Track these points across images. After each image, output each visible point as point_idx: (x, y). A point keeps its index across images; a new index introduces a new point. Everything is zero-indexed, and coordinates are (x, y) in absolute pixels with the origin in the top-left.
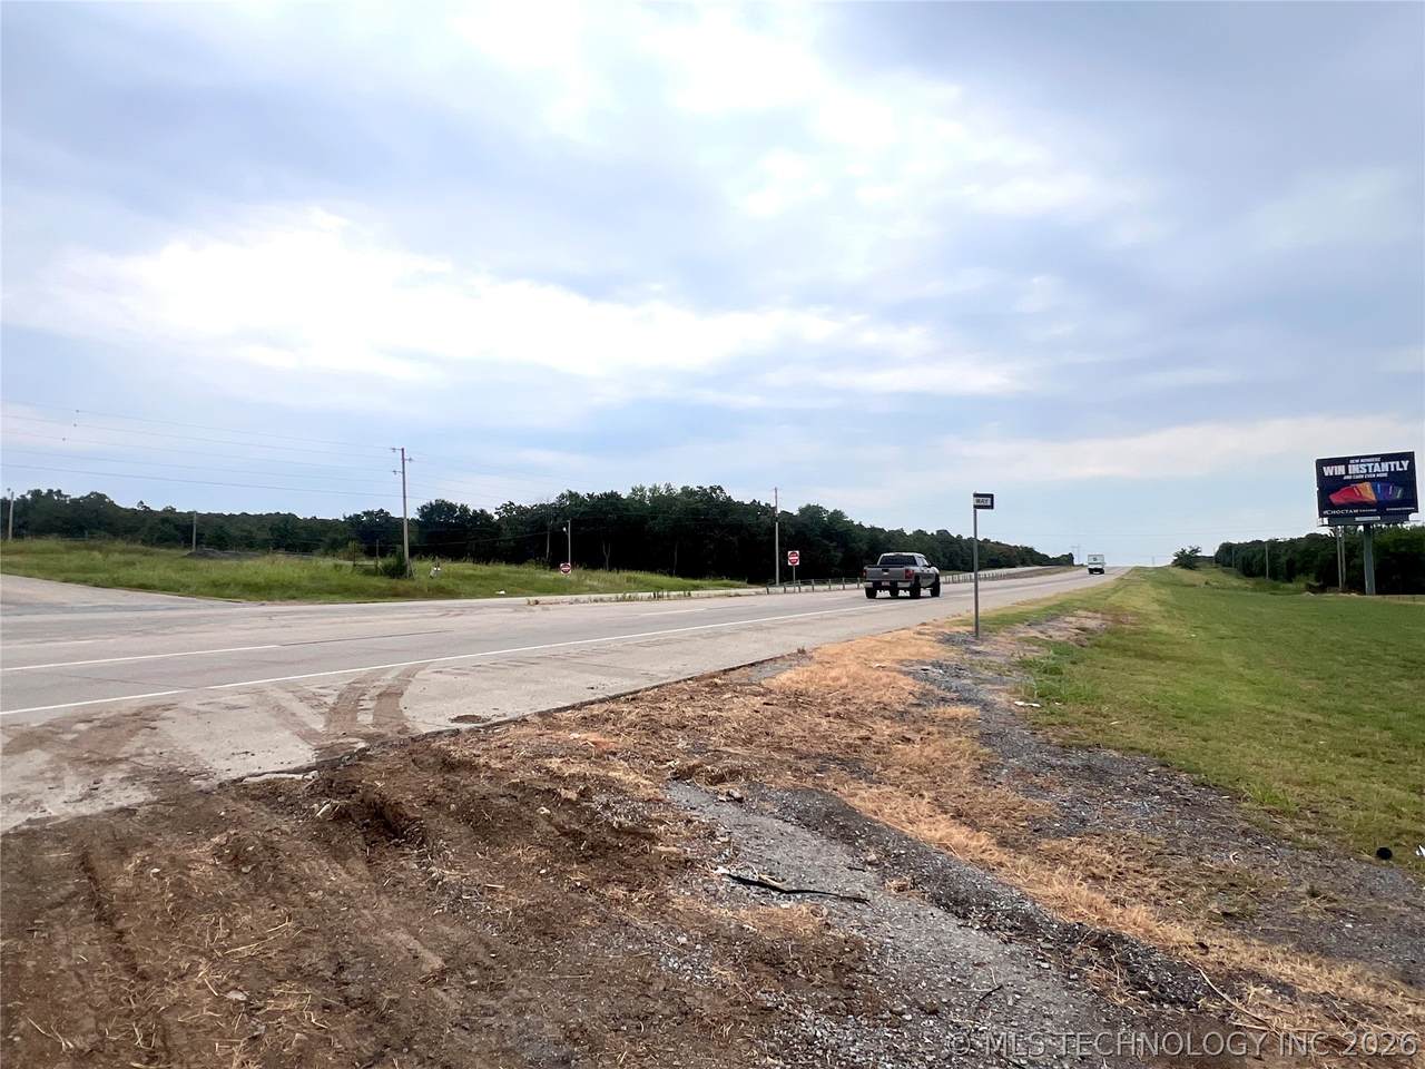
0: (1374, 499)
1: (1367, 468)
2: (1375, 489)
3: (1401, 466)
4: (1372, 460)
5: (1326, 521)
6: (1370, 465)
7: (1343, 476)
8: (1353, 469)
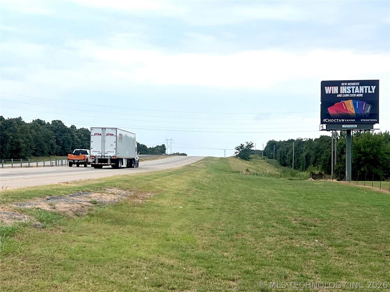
0: (354, 112)
1: (351, 89)
2: (355, 105)
3: (371, 90)
4: (354, 84)
5: (325, 126)
6: (353, 88)
7: (337, 94)
8: (343, 90)
